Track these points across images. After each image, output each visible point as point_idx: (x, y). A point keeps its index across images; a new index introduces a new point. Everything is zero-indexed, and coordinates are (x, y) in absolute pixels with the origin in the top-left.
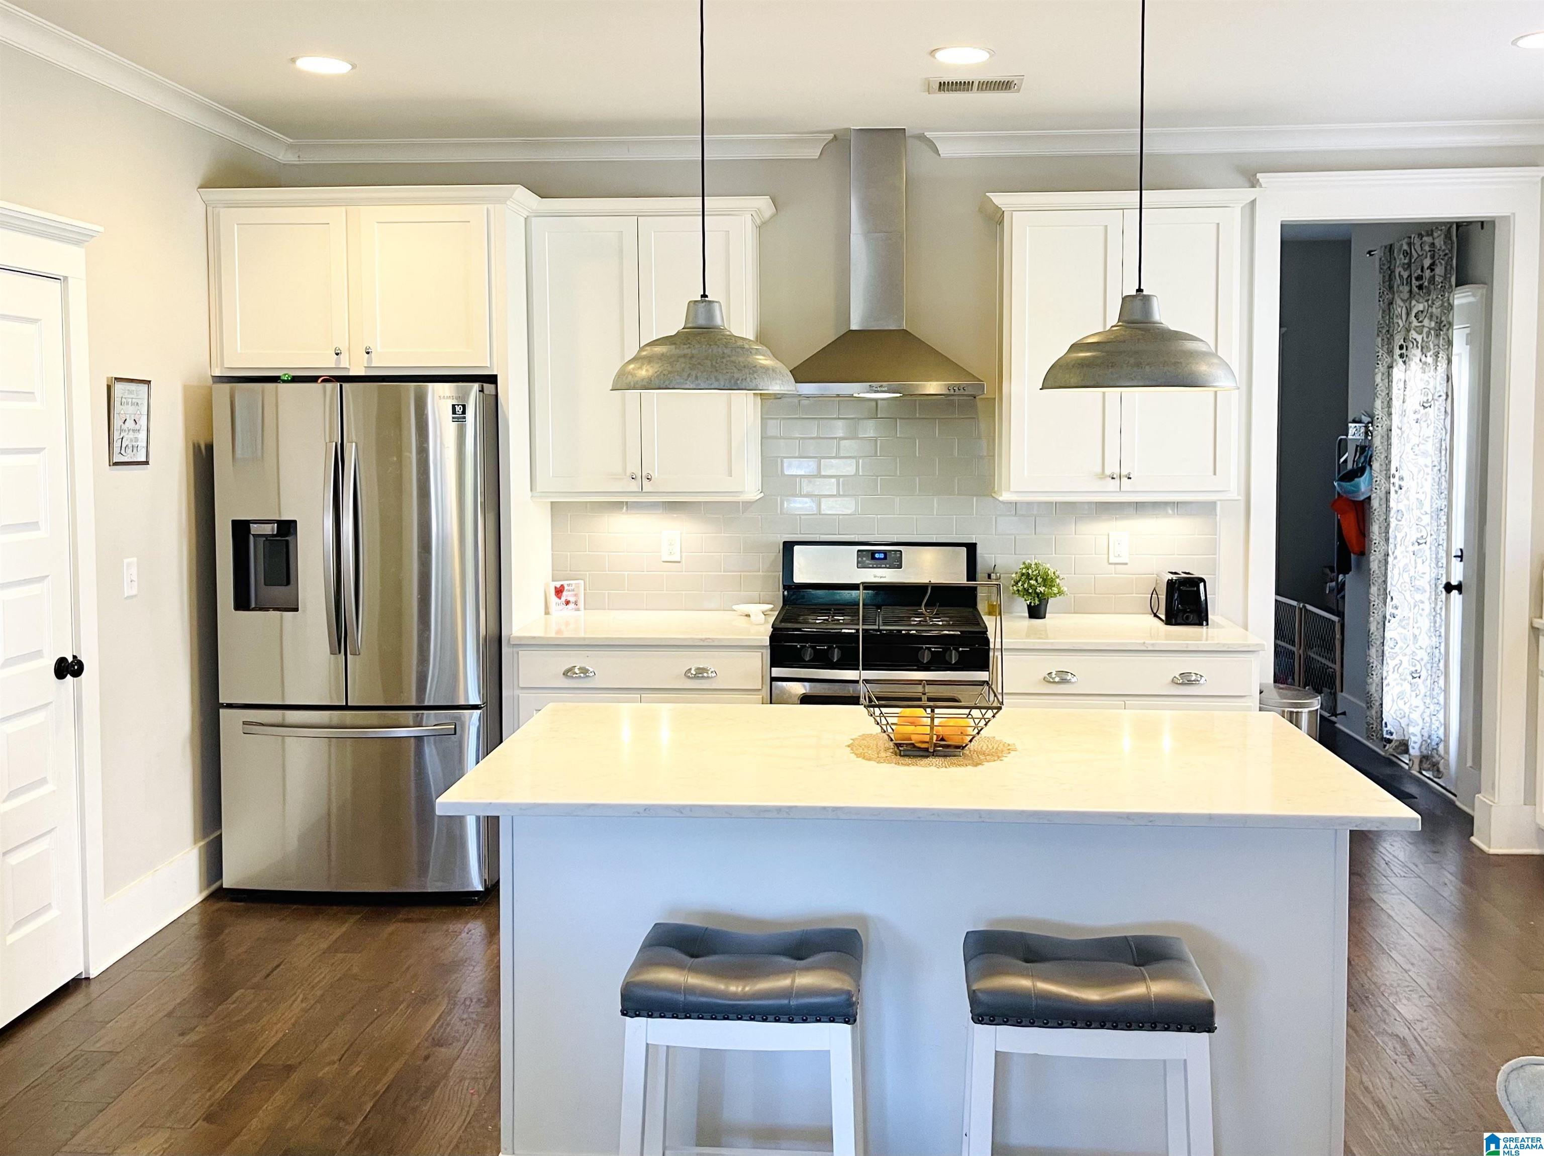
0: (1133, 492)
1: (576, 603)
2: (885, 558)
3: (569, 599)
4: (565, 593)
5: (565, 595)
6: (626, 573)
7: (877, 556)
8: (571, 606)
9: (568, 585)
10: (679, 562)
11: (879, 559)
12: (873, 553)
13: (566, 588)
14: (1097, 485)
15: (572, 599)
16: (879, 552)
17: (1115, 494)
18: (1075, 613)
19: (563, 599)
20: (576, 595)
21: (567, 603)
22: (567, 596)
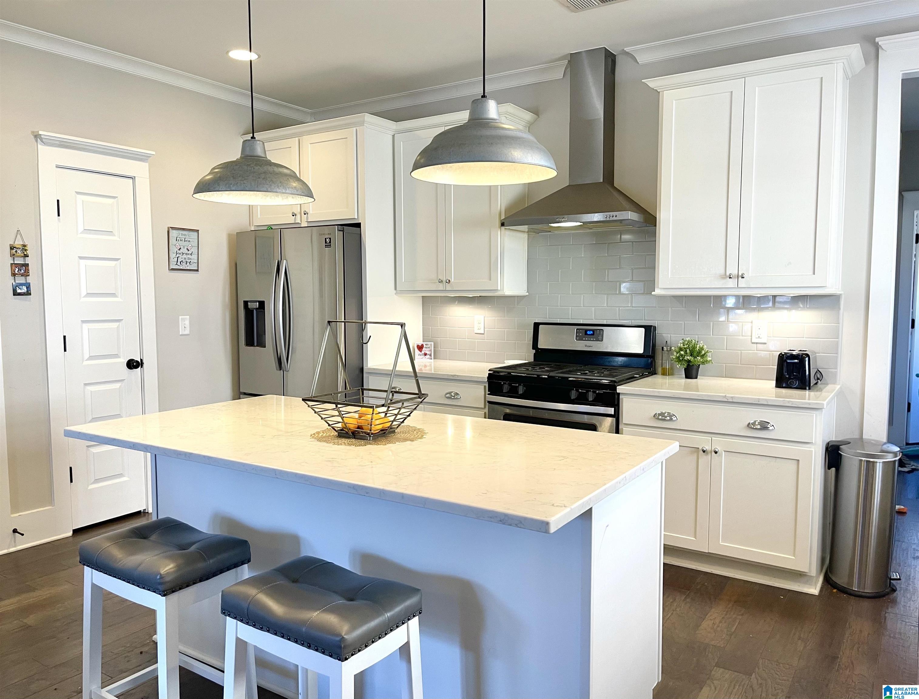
0: (748, 288)
1: (430, 355)
2: (593, 334)
3: (426, 352)
4: (424, 349)
5: (424, 350)
6: (457, 339)
7: (588, 333)
8: (428, 356)
9: (426, 345)
10: (483, 334)
11: (589, 335)
12: (586, 331)
13: (425, 346)
14: (720, 283)
15: (428, 353)
16: (590, 330)
17: (734, 290)
18: (726, 377)
19: (423, 352)
20: (431, 350)
21: (425, 354)
22: (425, 351)
